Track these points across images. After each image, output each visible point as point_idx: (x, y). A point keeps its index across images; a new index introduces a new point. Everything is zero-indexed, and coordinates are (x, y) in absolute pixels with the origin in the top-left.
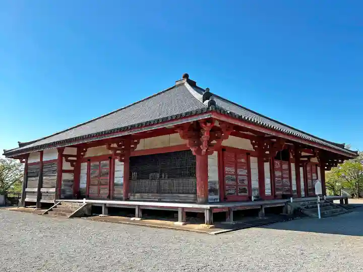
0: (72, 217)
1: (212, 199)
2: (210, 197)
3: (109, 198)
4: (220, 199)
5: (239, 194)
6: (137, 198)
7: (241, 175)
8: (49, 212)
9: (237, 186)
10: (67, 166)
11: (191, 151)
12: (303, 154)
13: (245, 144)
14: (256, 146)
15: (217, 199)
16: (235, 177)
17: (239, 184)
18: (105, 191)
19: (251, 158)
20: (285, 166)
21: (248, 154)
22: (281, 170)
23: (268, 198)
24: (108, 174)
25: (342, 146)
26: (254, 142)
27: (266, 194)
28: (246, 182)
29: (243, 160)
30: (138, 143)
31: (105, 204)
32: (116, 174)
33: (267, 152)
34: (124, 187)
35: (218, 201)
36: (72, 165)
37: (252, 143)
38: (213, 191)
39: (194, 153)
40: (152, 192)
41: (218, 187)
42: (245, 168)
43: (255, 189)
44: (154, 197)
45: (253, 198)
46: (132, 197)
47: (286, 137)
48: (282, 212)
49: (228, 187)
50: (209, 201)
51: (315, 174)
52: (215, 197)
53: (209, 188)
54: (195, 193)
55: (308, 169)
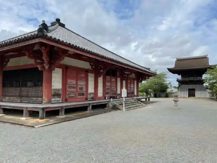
1: (55, 101)
2: (53, 99)
4: (62, 100)
5: (78, 97)
6: (7, 100)
7: (80, 85)
9: (77, 91)
11: (38, 68)
12: (126, 73)
13: (86, 65)
14: (94, 67)
16: (75, 86)
17: (79, 90)
19: (90, 74)
20: (113, 80)
21: (87, 71)
22: (110, 81)
23: (100, 98)
25: (149, 69)
26: (92, 64)
27: (98, 96)
28: (84, 89)
29: (83, 75)
30: (8, 61)
33: (102, 71)
35: (61, 102)
37: (91, 65)
38: (56, 95)
39: (40, 69)
40: (16, 96)
41: (61, 92)
42: (84, 80)
43: (91, 94)
44: (17, 100)
45: (89, 99)
46: (4, 99)
47: (110, 62)
48: (106, 107)
49: (69, 92)
50: (52, 102)
51: (133, 85)
52: (58, 99)
53: (53, 93)
54: (42, 97)
55: (129, 81)
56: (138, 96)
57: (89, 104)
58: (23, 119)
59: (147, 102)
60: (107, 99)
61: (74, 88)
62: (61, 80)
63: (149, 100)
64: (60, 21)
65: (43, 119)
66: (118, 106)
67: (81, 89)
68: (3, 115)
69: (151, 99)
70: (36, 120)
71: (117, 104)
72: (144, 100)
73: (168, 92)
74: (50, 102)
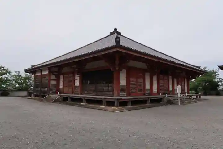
0: (53, 102)
1: (122, 94)
2: (121, 93)
3: (73, 93)
4: (127, 94)
5: (138, 92)
7: (139, 82)
8: (44, 100)
10: (53, 77)
14: (149, 67)
15: (125, 95)
17: (138, 87)
18: (71, 90)
19: (146, 73)
20: (166, 78)
21: (144, 71)
22: (163, 79)
23: (155, 94)
24: (72, 81)
25: (199, 67)
27: (154, 92)
28: (143, 86)
29: (141, 74)
30: (86, 65)
31: (69, 96)
32: (76, 81)
33: (156, 70)
34: (79, 88)
36: (56, 77)
37: (147, 65)
38: (123, 90)
39: (112, 70)
40: (91, 91)
41: (126, 88)
42: (142, 78)
43: (147, 90)
44: (93, 93)
45: (146, 95)
46: (83, 93)
47: (163, 62)
48: (161, 102)
49: (131, 88)
50: (120, 96)
51: (183, 83)
52: (124, 93)
53: (120, 89)
54: (113, 91)
55: (180, 79)
56: (189, 93)
57: (148, 98)
58: (103, 107)
59: (198, 99)
60: (161, 95)
61: (135, 84)
62: (126, 78)
63: (200, 97)
64: (117, 30)
65: (118, 107)
66: (173, 101)
67: (140, 85)
68: (87, 104)
69: (202, 97)
70: (113, 107)
71: (172, 99)
72: (195, 97)
73: (219, 90)
74: (118, 95)
